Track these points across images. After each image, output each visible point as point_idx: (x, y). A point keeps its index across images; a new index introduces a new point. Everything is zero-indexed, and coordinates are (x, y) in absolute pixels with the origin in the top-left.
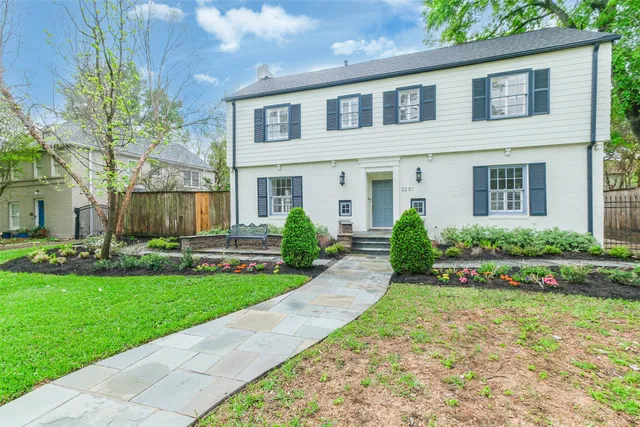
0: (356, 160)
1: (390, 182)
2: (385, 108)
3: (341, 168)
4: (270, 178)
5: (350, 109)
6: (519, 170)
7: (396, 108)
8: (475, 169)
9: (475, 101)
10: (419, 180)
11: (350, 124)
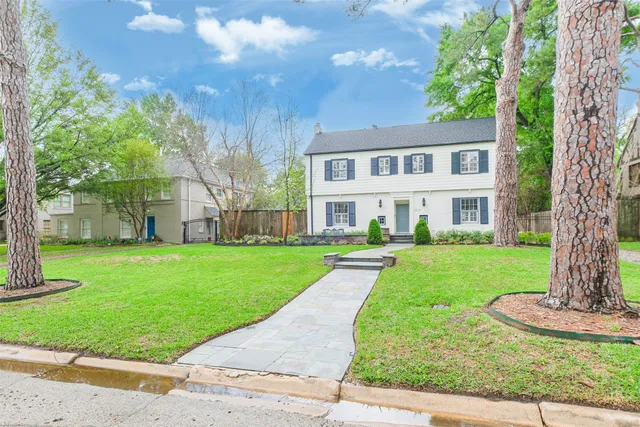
0: (389, 193)
1: (408, 205)
2: (405, 164)
3: (379, 197)
4: (334, 203)
5: (383, 164)
6: (476, 200)
7: (411, 165)
8: (454, 199)
10: (424, 205)
11: (385, 173)
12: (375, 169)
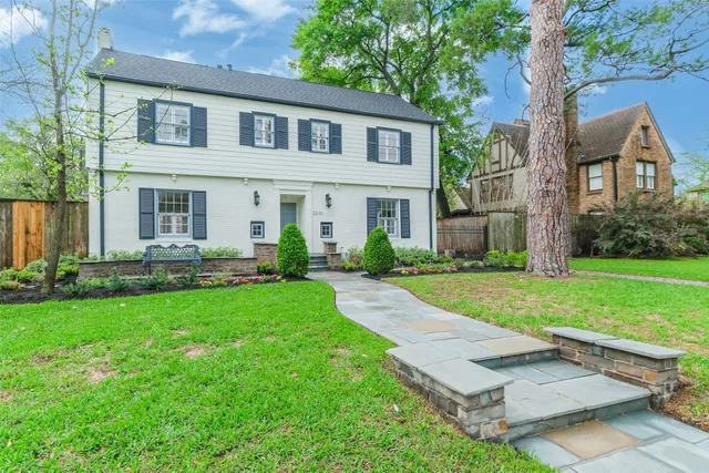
0: (271, 180)
2: (300, 134)
3: (254, 187)
4: (158, 190)
5: (262, 127)
6: (394, 203)
8: (369, 200)
9: (369, 145)
10: (329, 206)
11: (264, 143)
12: (247, 135)
